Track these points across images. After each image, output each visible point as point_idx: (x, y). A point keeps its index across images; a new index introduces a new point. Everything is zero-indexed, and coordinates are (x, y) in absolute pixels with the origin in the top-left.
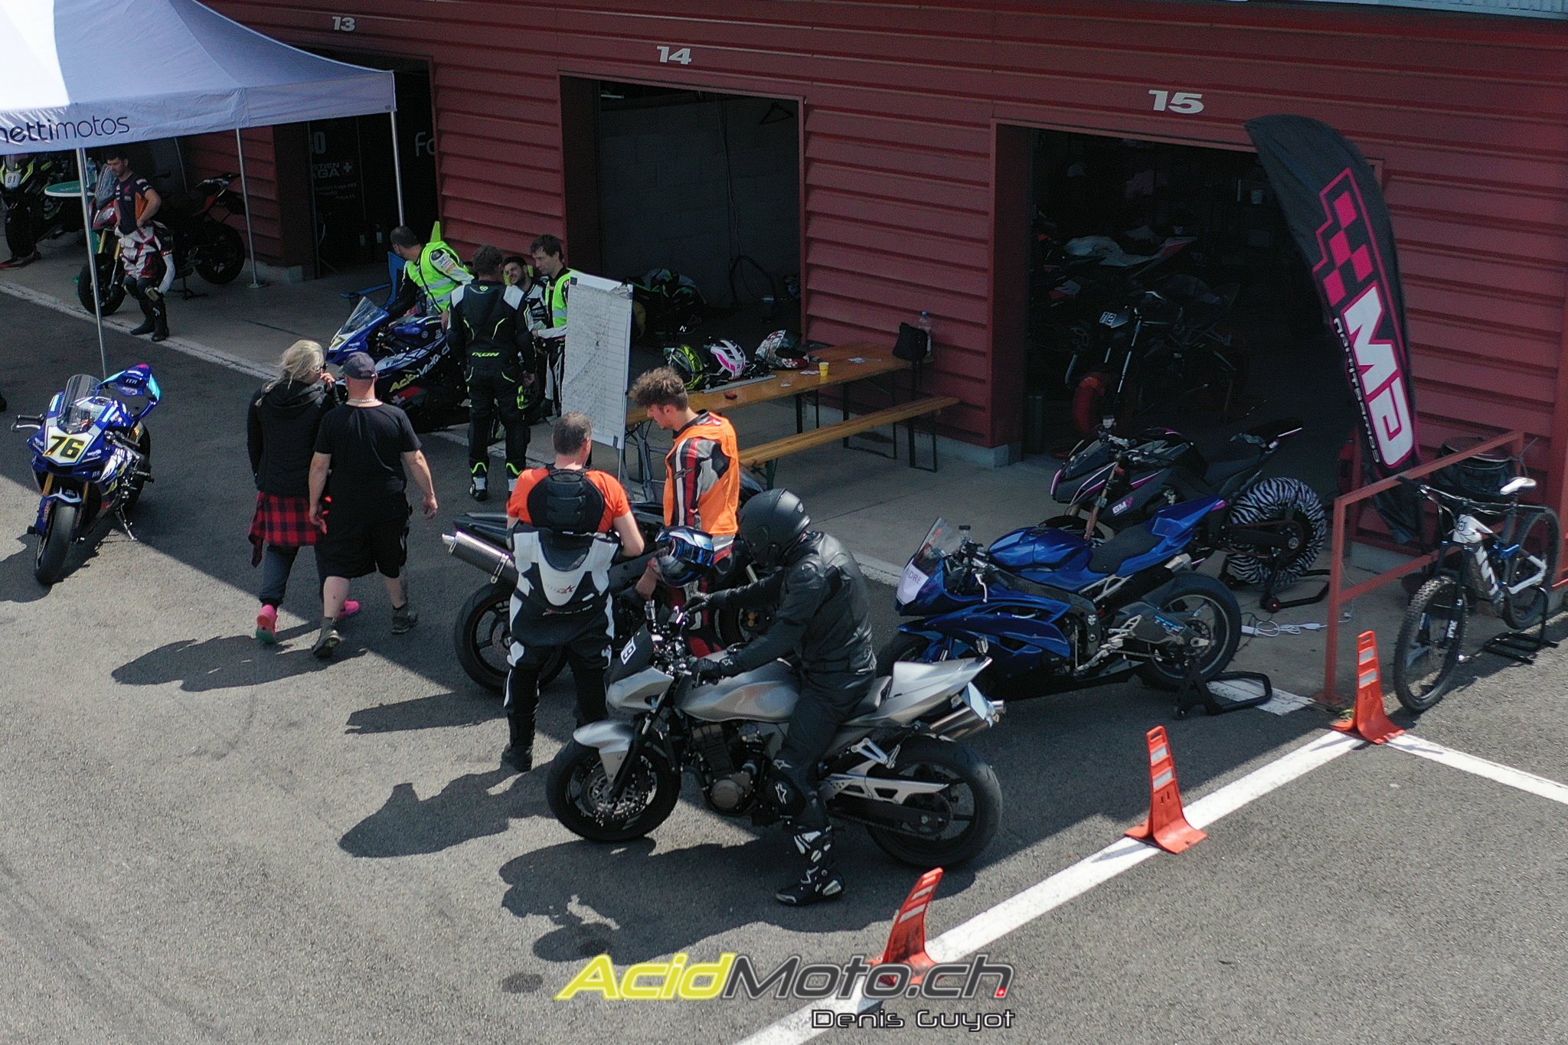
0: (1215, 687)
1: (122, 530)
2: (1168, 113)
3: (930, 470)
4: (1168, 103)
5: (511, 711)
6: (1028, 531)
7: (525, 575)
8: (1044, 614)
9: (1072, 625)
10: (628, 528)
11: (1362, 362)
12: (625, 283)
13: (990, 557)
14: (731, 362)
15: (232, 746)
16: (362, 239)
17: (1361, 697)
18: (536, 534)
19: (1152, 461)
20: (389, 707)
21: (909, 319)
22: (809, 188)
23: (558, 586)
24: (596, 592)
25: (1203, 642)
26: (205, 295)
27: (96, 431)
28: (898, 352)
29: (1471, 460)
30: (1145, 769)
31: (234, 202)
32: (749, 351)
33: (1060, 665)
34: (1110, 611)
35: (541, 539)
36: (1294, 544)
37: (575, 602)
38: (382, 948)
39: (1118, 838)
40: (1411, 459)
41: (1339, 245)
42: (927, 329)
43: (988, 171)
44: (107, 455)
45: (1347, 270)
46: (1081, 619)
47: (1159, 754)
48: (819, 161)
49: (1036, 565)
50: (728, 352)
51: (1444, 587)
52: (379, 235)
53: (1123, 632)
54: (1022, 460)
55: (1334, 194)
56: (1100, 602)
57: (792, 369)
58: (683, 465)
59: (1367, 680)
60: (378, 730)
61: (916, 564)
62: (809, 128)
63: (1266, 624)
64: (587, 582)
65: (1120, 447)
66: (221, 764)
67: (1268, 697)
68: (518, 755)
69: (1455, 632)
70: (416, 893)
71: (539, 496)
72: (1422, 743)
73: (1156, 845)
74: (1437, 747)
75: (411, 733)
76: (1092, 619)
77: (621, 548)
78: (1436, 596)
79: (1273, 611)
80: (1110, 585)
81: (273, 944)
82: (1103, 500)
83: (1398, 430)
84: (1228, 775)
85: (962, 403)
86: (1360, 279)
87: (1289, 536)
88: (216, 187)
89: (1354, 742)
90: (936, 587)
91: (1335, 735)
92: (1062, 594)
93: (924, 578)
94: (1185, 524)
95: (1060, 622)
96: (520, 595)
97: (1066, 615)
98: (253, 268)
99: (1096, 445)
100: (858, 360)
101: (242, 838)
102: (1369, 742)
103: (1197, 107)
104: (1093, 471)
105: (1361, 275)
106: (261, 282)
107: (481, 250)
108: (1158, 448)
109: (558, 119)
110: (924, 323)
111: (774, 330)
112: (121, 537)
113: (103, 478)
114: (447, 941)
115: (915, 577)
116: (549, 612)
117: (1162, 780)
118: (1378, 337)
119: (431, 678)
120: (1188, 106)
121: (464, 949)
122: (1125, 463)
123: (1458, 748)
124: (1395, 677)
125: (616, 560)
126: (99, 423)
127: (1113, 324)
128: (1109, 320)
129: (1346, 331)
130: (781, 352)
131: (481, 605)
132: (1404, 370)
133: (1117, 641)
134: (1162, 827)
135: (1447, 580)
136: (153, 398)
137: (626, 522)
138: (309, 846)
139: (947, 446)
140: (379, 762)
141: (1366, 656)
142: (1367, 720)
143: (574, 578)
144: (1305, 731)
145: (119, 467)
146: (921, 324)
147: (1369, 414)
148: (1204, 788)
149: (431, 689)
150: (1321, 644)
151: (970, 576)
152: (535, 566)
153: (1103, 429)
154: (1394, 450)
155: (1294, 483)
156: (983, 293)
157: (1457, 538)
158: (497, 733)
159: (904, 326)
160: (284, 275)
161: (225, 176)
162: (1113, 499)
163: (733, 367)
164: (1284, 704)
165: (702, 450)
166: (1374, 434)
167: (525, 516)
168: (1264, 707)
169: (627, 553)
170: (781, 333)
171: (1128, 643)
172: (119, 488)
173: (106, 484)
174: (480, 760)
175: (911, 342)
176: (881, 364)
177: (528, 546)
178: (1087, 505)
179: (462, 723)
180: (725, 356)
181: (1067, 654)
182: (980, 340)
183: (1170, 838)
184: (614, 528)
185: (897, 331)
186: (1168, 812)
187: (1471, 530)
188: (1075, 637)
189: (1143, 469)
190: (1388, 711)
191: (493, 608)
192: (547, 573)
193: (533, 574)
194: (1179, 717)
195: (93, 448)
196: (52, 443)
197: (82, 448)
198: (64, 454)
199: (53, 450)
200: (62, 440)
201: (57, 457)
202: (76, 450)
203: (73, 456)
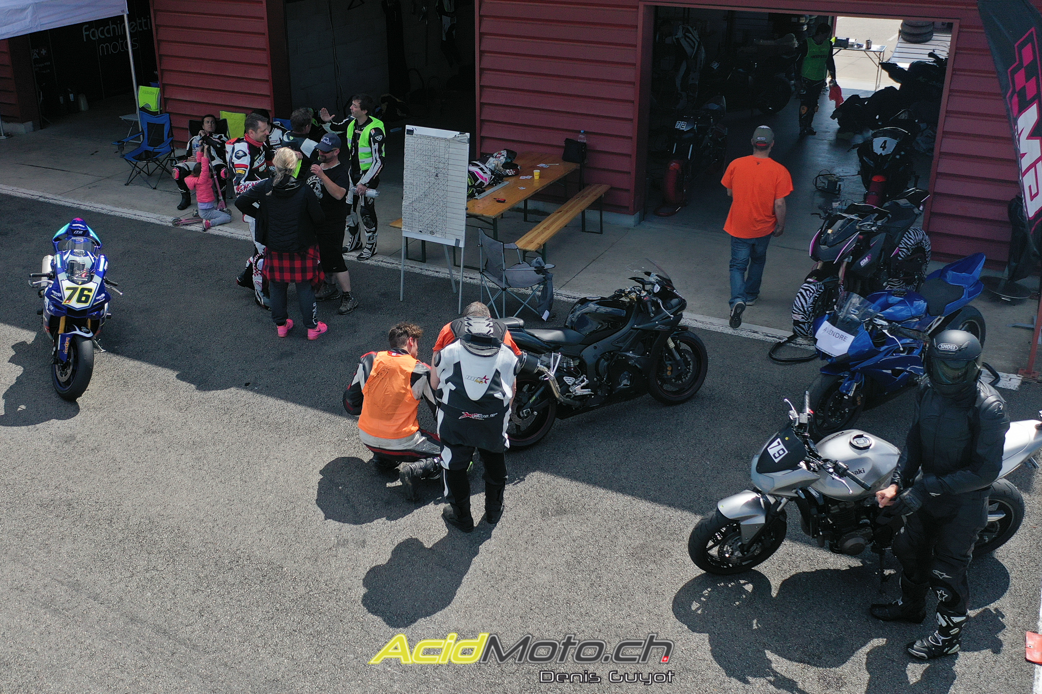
3: (598, 233)
12: (462, 131)
14: (485, 176)
21: (570, 136)
27: (97, 280)
28: (566, 158)
41: (1019, 77)
42: (585, 141)
45: (1021, 94)
48: (490, 34)
50: (482, 169)
52: (71, 96)
57: (512, 175)
62: (483, 13)
67: (998, 378)
80: (936, 323)
82: (850, 258)
83: (1036, 194)
85: (612, 188)
86: (1028, 99)
93: (850, 338)
100: (544, 165)
106: (7, 134)
126: (97, 273)
129: (1018, 132)
130: (506, 166)
146: (581, 138)
154: (1034, 206)
156: (630, 116)
159: (568, 141)
160: (22, 129)
163: (486, 179)
164: (1007, 381)
180: (481, 172)
182: (627, 147)
185: (564, 145)
189: (875, 234)
195: (99, 294)
196: (67, 293)
197: (91, 294)
198: (79, 301)
199: (70, 298)
200: (75, 290)
201: (74, 304)
202: (88, 297)
203: (86, 302)
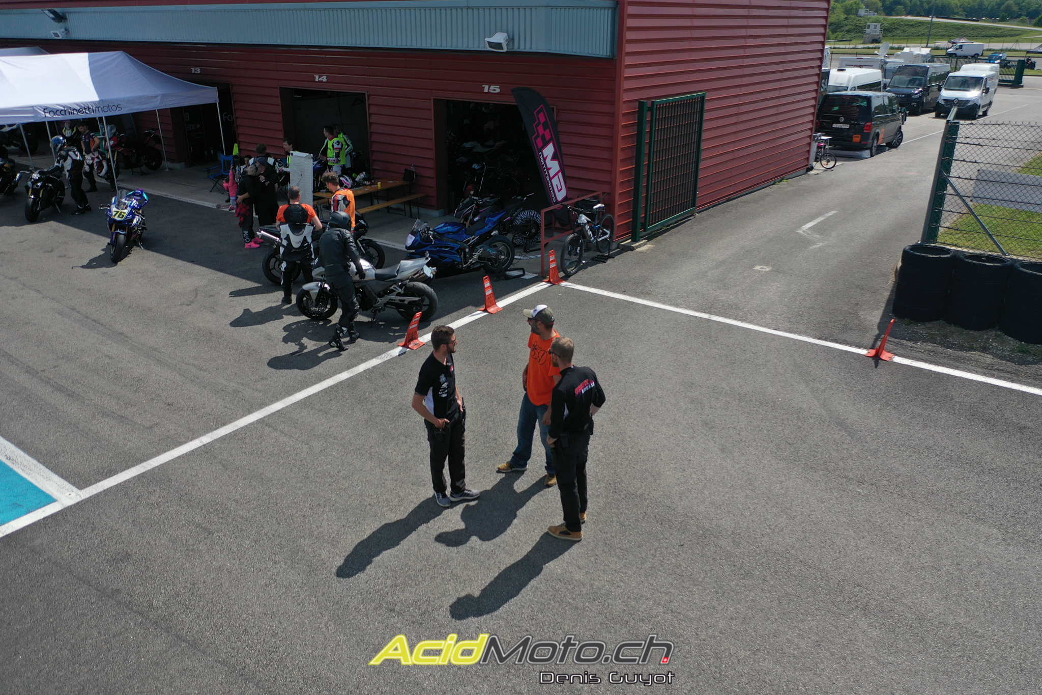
0: (508, 273)
1: (139, 246)
2: (489, 93)
4: (489, 89)
5: (284, 286)
6: (446, 223)
7: (285, 239)
8: (452, 248)
9: (461, 252)
10: (316, 220)
11: (549, 166)
12: (310, 153)
13: (434, 231)
14: (347, 183)
15: (192, 302)
16: (206, 153)
17: (551, 271)
18: (287, 225)
19: (487, 204)
20: (242, 290)
21: (408, 168)
22: (371, 124)
23: (296, 241)
24: (308, 243)
25: (503, 257)
26: (149, 174)
27: (129, 209)
28: (404, 179)
29: (584, 200)
30: (483, 290)
31: (157, 139)
32: (353, 179)
33: (458, 264)
34: (473, 248)
35: (289, 226)
36: (533, 231)
37: (302, 246)
38: (252, 348)
39: (476, 311)
40: (565, 199)
41: (540, 129)
42: (414, 170)
43: (431, 115)
44: (133, 217)
45: (543, 137)
46: (464, 250)
47: (487, 284)
48: (374, 114)
49: (449, 232)
50: (346, 179)
51: (575, 237)
52: (212, 151)
53: (477, 254)
54: (448, 214)
55: (538, 113)
56: (470, 245)
57: (368, 185)
58: (333, 202)
59: (552, 265)
60: (240, 296)
61: (411, 234)
62: (370, 112)
63: (525, 256)
64: (305, 240)
65: (476, 200)
66: (189, 307)
67: (524, 275)
68: (287, 300)
69: (579, 250)
70: (260, 335)
71: (287, 213)
72: (570, 284)
73: (488, 312)
74: (574, 285)
75: (251, 296)
76: (467, 250)
77: (314, 228)
78: (572, 240)
79: (527, 252)
80: (473, 239)
81: (217, 349)
82: (471, 217)
83: (561, 189)
84: (510, 294)
85: (427, 195)
86: (547, 140)
87: (532, 228)
88: (150, 134)
89: (549, 284)
90: (417, 240)
91: (544, 283)
92: (456, 242)
93: (414, 238)
94: (495, 219)
95: (457, 251)
96: (283, 246)
97: (459, 249)
98: (166, 164)
99: (468, 199)
100: (391, 182)
101: (201, 325)
102: (554, 284)
103: (498, 90)
104: (468, 207)
105: (548, 137)
106: (169, 169)
107: (258, 145)
108: (488, 199)
109: (280, 103)
110: (413, 169)
111: (362, 172)
112: (138, 248)
113: (133, 225)
114: (272, 346)
115: (411, 238)
116: (293, 250)
117: (489, 292)
118: (553, 159)
119: (255, 282)
120: (495, 90)
121: (277, 347)
122: (477, 205)
123: (580, 285)
124: (562, 267)
125: (313, 232)
126: (130, 206)
127: (476, 168)
128: (475, 166)
129: (543, 156)
130: (364, 179)
131: (269, 257)
132: (562, 170)
133: (475, 257)
134: (489, 307)
135: (576, 234)
136: (146, 200)
137: (315, 219)
138: (223, 326)
139: (423, 211)
140: (242, 304)
141: (552, 258)
142: (553, 278)
143: (301, 238)
144: (535, 283)
145: (137, 222)
147: (552, 185)
148: (503, 298)
149: (256, 285)
150: (540, 261)
151: (428, 237)
152: (288, 235)
153: (471, 195)
154: (560, 196)
155: (533, 212)
156: (432, 157)
157: (579, 222)
158: (280, 295)
159: (406, 170)
160: (178, 166)
161: (153, 129)
162: (474, 216)
164: (528, 276)
165: (340, 197)
166: (554, 191)
167: (283, 220)
168: (523, 277)
169: (317, 229)
170: (364, 173)
171: (479, 258)
172: (138, 230)
173: (133, 228)
174: (275, 302)
175: (408, 175)
176: (398, 183)
177: (285, 229)
178: (466, 219)
179: (267, 293)
180: (345, 181)
181: (460, 260)
182: (431, 173)
183: (491, 310)
184: (311, 220)
185: (404, 172)
186: (491, 302)
187: (583, 219)
188: (462, 256)
189: (483, 206)
190: (560, 276)
191: (274, 257)
192: (292, 236)
193: (288, 238)
194: (497, 281)
195: (129, 215)
196: (114, 213)
197: (125, 215)
198: (119, 217)
199: (115, 215)
200: (118, 212)
201: (116, 218)
202: (123, 216)
203: (122, 217)
